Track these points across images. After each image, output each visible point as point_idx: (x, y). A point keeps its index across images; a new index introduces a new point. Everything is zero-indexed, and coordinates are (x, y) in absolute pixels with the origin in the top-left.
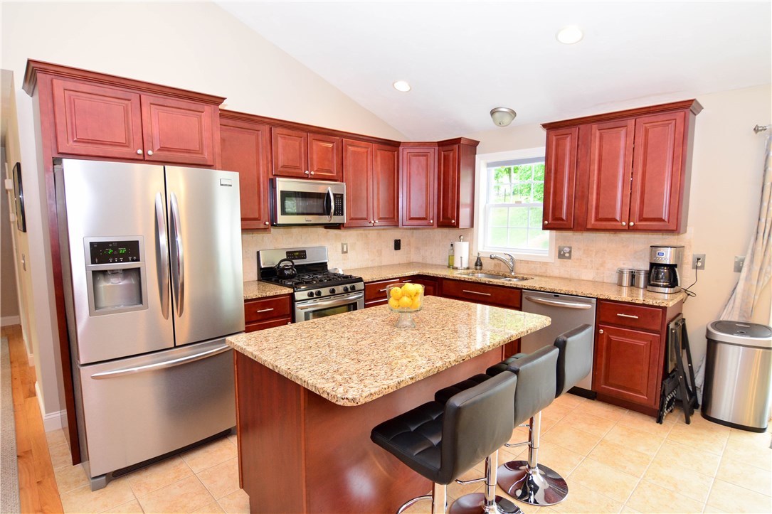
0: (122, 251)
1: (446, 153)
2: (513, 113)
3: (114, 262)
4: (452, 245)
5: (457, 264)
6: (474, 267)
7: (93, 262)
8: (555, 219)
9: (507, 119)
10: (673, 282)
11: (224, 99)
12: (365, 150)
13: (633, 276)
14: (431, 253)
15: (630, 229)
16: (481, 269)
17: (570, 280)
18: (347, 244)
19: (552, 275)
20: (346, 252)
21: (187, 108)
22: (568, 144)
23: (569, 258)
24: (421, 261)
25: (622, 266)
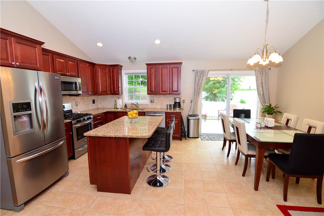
0: (25, 106)
1: (113, 69)
2: (135, 59)
3: (22, 111)
4: (115, 101)
5: (118, 107)
6: (124, 107)
7: (14, 112)
8: (151, 91)
9: (134, 60)
10: (180, 106)
11: (44, 43)
12: (85, 66)
13: (170, 105)
14: (106, 104)
15: (170, 94)
16: (127, 108)
17: (154, 109)
18: (77, 102)
19: (149, 108)
20: (77, 105)
21: (30, 45)
22: (153, 70)
23: (154, 102)
24: (102, 107)
25: (168, 104)
